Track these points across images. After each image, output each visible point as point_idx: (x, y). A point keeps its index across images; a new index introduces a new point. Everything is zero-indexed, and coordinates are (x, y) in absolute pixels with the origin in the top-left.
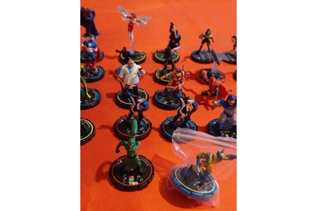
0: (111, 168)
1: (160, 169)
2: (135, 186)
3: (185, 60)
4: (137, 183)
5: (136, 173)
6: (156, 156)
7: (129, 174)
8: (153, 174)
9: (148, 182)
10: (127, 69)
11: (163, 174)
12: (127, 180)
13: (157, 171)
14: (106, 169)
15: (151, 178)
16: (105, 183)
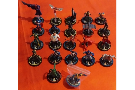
0: (48, 75)
1: (63, 75)
2: (55, 82)
3: (78, 22)
4: (56, 81)
5: (55, 77)
6: (62, 70)
7: (53, 78)
8: (61, 78)
9: (59, 81)
10: (53, 36)
11: (64, 78)
12: (53, 80)
13: (63, 76)
14: (46, 75)
15: (60, 79)
16: (46, 80)
